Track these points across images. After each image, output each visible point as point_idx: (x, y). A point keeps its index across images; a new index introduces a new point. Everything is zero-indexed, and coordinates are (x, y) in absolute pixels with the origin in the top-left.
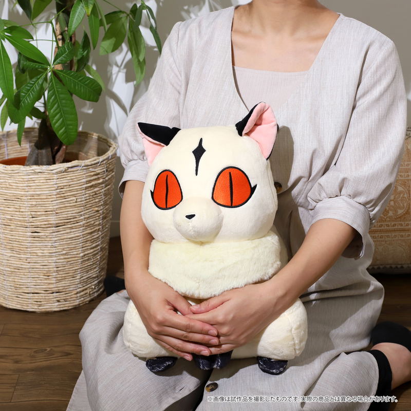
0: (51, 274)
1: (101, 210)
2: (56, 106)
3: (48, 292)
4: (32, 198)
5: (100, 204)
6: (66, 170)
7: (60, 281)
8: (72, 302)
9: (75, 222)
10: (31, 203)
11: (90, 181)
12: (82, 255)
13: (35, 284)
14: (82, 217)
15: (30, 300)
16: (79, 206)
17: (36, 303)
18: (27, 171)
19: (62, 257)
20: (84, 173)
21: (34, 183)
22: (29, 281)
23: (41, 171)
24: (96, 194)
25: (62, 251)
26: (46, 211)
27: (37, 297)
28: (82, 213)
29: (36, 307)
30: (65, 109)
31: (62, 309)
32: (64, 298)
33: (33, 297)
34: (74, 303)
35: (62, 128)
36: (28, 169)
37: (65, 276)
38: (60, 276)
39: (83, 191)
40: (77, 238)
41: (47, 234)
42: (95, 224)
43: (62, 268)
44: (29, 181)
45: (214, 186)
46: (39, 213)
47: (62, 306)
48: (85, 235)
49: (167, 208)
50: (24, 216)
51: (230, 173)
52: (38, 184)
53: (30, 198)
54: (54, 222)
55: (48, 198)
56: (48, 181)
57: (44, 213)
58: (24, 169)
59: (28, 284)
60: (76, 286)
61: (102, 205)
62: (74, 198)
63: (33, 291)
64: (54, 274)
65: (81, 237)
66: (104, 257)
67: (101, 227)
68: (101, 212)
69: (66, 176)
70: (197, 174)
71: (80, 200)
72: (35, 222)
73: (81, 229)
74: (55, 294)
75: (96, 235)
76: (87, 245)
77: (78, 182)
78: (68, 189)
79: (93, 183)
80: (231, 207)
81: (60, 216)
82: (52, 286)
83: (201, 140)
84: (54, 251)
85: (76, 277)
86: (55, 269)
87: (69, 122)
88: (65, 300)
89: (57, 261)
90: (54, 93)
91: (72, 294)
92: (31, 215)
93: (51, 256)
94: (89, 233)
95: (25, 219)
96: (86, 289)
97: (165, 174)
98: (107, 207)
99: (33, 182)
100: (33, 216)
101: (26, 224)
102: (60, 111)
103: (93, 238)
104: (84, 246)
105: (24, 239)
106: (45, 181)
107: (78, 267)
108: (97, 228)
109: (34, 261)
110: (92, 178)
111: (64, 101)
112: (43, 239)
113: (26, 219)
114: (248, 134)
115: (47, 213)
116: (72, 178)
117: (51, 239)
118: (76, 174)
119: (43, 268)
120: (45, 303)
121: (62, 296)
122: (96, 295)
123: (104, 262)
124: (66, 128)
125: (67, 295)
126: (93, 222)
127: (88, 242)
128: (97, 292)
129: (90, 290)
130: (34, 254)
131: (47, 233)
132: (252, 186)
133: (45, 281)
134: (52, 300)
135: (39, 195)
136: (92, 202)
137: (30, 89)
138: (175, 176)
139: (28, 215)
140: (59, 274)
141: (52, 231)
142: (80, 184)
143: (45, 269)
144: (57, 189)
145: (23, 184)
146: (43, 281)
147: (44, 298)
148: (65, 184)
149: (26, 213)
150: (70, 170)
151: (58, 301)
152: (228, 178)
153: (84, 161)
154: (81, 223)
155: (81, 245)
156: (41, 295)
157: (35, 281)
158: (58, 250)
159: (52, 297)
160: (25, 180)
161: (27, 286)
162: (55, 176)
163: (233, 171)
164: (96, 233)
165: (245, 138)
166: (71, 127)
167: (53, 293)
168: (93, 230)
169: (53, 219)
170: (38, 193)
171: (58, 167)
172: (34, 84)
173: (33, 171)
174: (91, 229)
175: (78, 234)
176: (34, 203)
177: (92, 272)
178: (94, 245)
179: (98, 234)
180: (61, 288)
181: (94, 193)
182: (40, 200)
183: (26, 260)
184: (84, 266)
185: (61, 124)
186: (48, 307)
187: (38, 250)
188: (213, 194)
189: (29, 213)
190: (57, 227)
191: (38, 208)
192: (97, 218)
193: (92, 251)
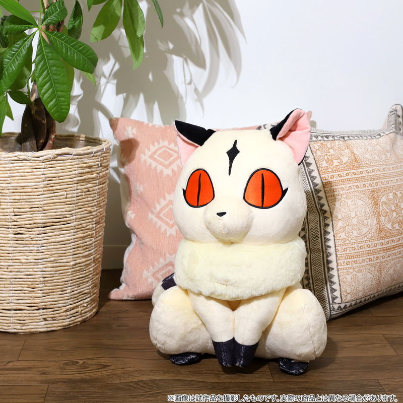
0: (37, 286)
1: (95, 211)
2: (45, 73)
3: (33, 308)
4: (15, 191)
5: (93, 204)
6: (55, 158)
7: (46, 295)
8: (61, 321)
9: (65, 222)
10: (13, 197)
11: (82, 174)
12: (73, 263)
13: (18, 298)
14: (74, 217)
15: (11, 318)
16: (69, 203)
17: (18, 321)
18: (9, 157)
19: (50, 265)
20: (75, 163)
21: (18, 172)
22: (10, 295)
23: (26, 158)
24: (89, 191)
25: (50, 258)
26: (31, 208)
27: (20, 315)
28: (74, 212)
29: (19, 327)
30: (55, 77)
31: (49, 329)
32: (52, 316)
33: (16, 315)
34: (63, 322)
35: (52, 100)
36: (10, 156)
37: (53, 289)
38: (48, 288)
39: (75, 185)
40: (67, 242)
41: (32, 236)
42: (88, 227)
43: (49, 279)
44: (12, 170)
45: (247, 186)
46: (23, 210)
47: (49, 326)
48: (76, 240)
49: (198, 206)
50: (5, 214)
51: (262, 174)
52: (22, 174)
53: (12, 191)
54: (41, 221)
55: (34, 192)
56: (34, 170)
57: (28, 210)
58: (6, 156)
59: (9, 298)
60: (66, 301)
61: (95, 205)
62: (65, 193)
63: (15, 307)
64: (40, 286)
65: (72, 241)
66: (97, 271)
67: (94, 232)
68: (94, 213)
69: (55, 165)
70: (229, 174)
71: (70, 196)
72: (18, 220)
73: (72, 231)
74: (41, 311)
75: (89, 241)
76: (78, 252)
77: (69, 173)
78: (57, 181)
79: (86, 177)
80: (262, 207)
81: (48, 214)
82: (37, 301)
83: (236, 142)
84: (40, 257)
85: (66, 290)
86: (42, 279)
87: (59, 93)
88: (53, 319)
89: (44, 269)
90: (43, 58)
91: (62, 311)
92: (14, 212)
93: (37, 264)
94: (81, 238)
95: (6, 217)
96: (77, 307)
97: (198, 173)
98: (101, 210)
99: (16, 171)
100: (16, 214)
101: (7, 223)
102: (50, 80)
103: (85, 244)
104: (75, 253)
105: (5, 242)
106: (30, 170)
107: (68, 279)
108: (90, 233)
109: (17, 270)
110: (85, 171)
111: (54, 68)
112: (27, 242)
113: (8, 217)
114: (282, 139)
115: (32, 209)
116: (62, 168)
117: (37, 242)
118: (67, 164)
119: (27, 278)
120: (30, 321)
121: (49, 313)
122: (88, 315)
123: (97, 277)
124: (56, 100)
125: (55, 312)
126: (85, 225)
127: (79, 249)
128: (89, 311)
129: (82, 308)
130: (17, 261)
131: (33, 234)
132: (284, 189)
133: (30, 295)
134: (38, 318)
135: (23, 187)
136: (84, 200)
137: (15, 54)
138: (208, 175)
139: (11, 212)
140: (46, 286)
141: (38, 232)
142: (71, 176)
143: (30, 280)
144: (44, 181)
145: (4, 174)
146: (27, 295)
147: (28, 315)
148: (54, 175)
149: (8, 210)
150: (59, 158)
151: (45, 320)
152: (261, 179)
153: (75, 149)
154: (72, 224)
155: (71, 251)
156: (25, 311)
157: (17, 295)
158: (45, 256)
159: (38, 315)
160: (7, 169)
161: (8, 301)
162: (43, 165)
163: (266, 174)
164: (89, 239)
165: (278, 142)
166: (63, 99)
167: (38, 309)
168: (85, 234)
169: (40, 218)
170: (22, 185)
171: (46, 153)
172: (20, 47)
173: (16, 158)
174: (84, 233)
175: (69, 238)
176: (17, 198)
177: (84, 286)
178: (86, 253)
179: (91, 240)
180: (48, 303)
181: (87, 189)
182: (24, 194)
183: (8, 269)
184: (75, 278)
185: (51, 95)
186: (32, 327)
187: (22, 256)
188: (244, 194)
189: (11, 210)
190: (44, 227)
191: (22, 203)
192: (90, 220)
193: (84, 260)
